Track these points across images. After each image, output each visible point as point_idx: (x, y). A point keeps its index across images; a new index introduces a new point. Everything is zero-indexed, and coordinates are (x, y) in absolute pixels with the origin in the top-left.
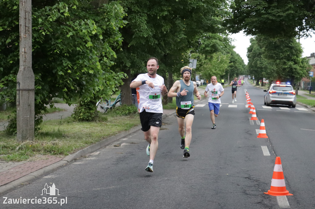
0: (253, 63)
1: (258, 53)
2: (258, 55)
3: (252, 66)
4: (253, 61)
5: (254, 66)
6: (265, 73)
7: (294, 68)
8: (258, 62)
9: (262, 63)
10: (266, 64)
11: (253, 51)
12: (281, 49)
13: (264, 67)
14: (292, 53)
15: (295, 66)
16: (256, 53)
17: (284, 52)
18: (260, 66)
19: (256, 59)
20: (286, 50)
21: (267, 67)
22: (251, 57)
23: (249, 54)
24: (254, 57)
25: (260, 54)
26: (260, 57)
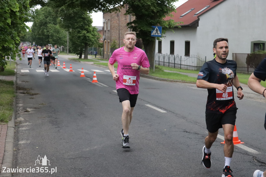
0: (40, 31)
1: (44, 23)
3: (39, 34)
4: (40, 30)
5: (41, 34)
6: (51, 40)
7: (88, 36)
8: (45, 31)
9: (49, 32)
10: (53, 33)
12: (76, 20)
13: (51, 35)
14: (84, 23)
15: (88, 35)
16: (42, 22)
18: (47, 34)
19: (42, 28)
21: (53, 35)
22: (37, 26)
23: (36, 24)
24: (41, 26)
25: (46, 23)
26: (46, 26)
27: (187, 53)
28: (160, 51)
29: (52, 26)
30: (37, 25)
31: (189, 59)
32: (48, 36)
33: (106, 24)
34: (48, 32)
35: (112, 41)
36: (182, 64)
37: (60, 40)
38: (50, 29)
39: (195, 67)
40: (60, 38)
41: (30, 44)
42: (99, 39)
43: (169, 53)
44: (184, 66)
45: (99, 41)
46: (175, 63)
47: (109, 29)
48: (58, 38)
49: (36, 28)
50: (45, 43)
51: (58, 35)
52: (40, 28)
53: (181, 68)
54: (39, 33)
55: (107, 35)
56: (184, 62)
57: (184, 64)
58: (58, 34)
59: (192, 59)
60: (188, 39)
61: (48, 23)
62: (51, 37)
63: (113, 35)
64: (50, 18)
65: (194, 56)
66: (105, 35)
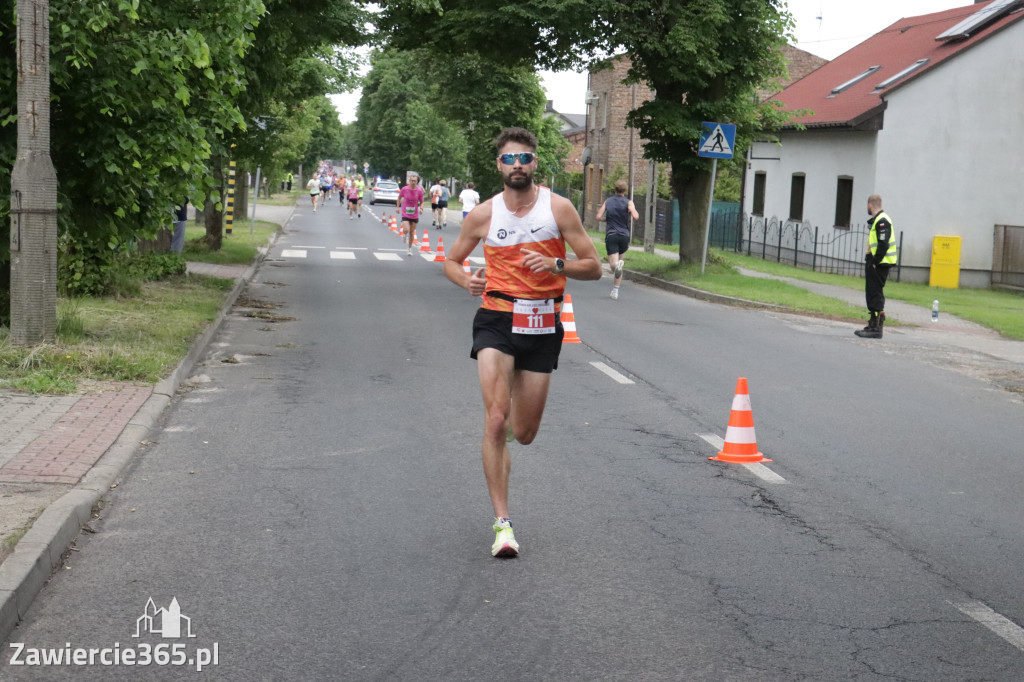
0: (382, 125)
1: (396, 97)
2: (396, 102)
3: (376, 134)
4: (381, 120)
5: (384, 136)
6: (417, 156)
8: (398, 123)
9: (409, 128)
10: (423, 132)
11: (380, 88)
12: (488, 92)
13: (415, 139)
14: (517, 103)
16: (391, 96)
17: (495, 99)
18: (404, 134)
19: (389, 115)
20: (500, 95)
21: (424, 139)
22: (374, 108)
23: (370, 99)
24: (385, 107)
25: (402, 98)
26: (402, 108)
27: (843, 218)
28: (759, 208)
29: (422, 107)
30: (373, 103)
31: (843, 238)
32: (408, 141)
33: (597, 108)
34: (407, 127)
35: (610, 169)
36: (818, 252)
37: (446, 158)
38: (415, 117)
39: (858, 266)
40: (446, 152)
41: (355, 167)
42: (563, 160)
43: (788, 216)
44: (824, 260)
45: (563, 165)
46: (799, 249)
47: (604, 125)
48: (439, 151)
49: (370, 114)
50: (399, 166)
51: (440, 141)
52: (381, 115)
53: (814, 266)
54: (377, 131)
55: (596, 145)
56: (825, 246)
57: (825, 254)
58: (439, 137)
59: (854, 239)
60: (847, 172)
61: (410, 99)
62: (416, 145)
63: (617, 148)
64: (417, 82)
65: (861, 229)
66: (591, 148)
